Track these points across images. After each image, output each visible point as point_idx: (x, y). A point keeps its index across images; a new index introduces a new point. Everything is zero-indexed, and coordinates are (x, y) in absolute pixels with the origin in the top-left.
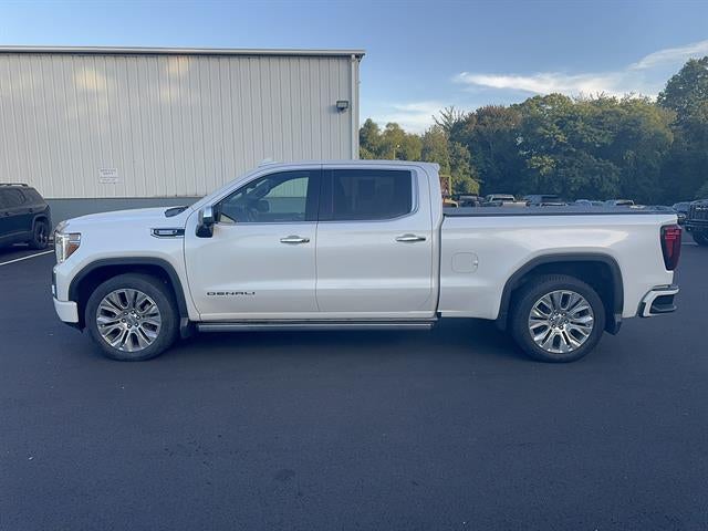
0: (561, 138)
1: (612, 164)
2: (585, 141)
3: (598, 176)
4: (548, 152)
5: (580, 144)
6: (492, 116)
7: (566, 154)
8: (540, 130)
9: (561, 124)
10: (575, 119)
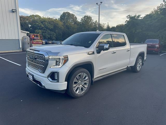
0: (43, 26)
1: (54, 33)
2: (48, 27)
3: (51, 36)
4: (40, 29)
5: (47, 28)
6: (23, 18)
7: (44, 30)
8: (37, 23)
9: (42, 22)
10: (45, 22)
